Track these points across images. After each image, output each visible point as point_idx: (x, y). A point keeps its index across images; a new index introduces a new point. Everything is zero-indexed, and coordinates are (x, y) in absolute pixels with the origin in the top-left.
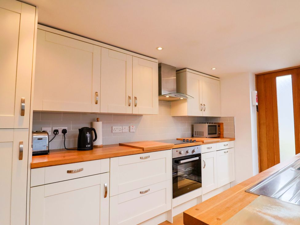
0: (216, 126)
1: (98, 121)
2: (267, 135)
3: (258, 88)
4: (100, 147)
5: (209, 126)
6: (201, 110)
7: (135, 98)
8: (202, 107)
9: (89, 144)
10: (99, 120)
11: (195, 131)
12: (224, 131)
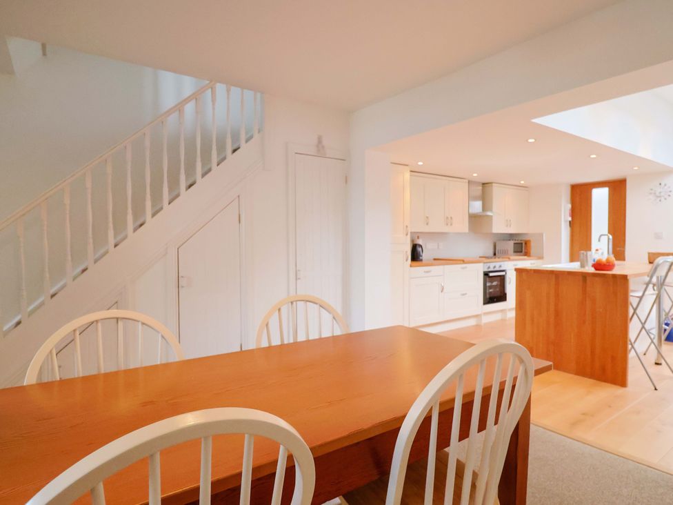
0: (522, 243)
1: (418, 238)
3: (573, 202)
4: (425, 260)
5: (515, 244)
6: (507, 226)
7: (451, 218)
11: (498, 250)
12: (532, 248)
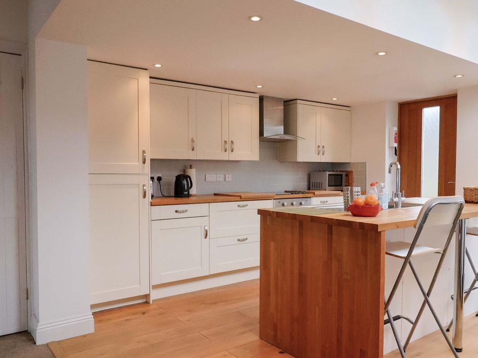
0: (342, 175)
1: (191, 168)
2: (408, 187)
4: (194, 196)
5: (330, 175)
6: (318, 154)
8: (320, 150)
9: (185, 191)
10: (193, 166)
11: (313, 183)
12: (354, 182)
